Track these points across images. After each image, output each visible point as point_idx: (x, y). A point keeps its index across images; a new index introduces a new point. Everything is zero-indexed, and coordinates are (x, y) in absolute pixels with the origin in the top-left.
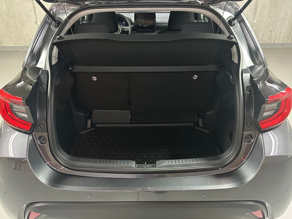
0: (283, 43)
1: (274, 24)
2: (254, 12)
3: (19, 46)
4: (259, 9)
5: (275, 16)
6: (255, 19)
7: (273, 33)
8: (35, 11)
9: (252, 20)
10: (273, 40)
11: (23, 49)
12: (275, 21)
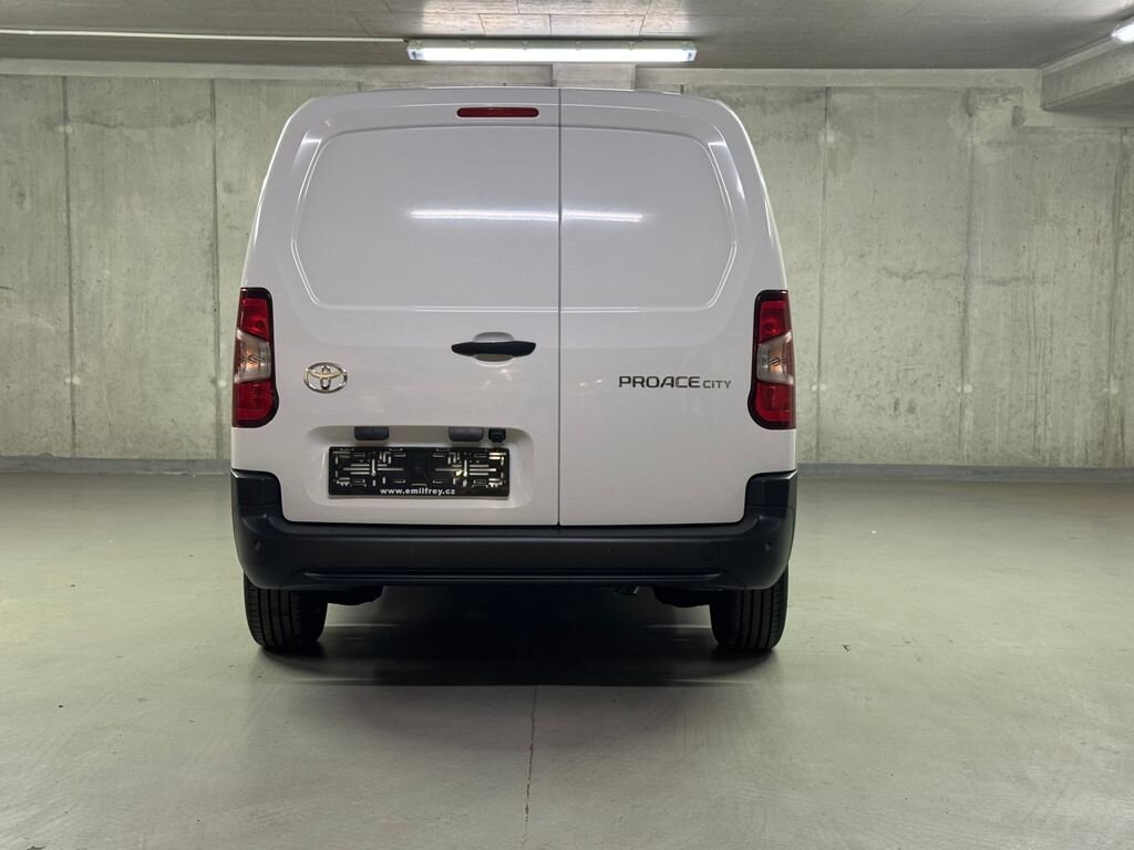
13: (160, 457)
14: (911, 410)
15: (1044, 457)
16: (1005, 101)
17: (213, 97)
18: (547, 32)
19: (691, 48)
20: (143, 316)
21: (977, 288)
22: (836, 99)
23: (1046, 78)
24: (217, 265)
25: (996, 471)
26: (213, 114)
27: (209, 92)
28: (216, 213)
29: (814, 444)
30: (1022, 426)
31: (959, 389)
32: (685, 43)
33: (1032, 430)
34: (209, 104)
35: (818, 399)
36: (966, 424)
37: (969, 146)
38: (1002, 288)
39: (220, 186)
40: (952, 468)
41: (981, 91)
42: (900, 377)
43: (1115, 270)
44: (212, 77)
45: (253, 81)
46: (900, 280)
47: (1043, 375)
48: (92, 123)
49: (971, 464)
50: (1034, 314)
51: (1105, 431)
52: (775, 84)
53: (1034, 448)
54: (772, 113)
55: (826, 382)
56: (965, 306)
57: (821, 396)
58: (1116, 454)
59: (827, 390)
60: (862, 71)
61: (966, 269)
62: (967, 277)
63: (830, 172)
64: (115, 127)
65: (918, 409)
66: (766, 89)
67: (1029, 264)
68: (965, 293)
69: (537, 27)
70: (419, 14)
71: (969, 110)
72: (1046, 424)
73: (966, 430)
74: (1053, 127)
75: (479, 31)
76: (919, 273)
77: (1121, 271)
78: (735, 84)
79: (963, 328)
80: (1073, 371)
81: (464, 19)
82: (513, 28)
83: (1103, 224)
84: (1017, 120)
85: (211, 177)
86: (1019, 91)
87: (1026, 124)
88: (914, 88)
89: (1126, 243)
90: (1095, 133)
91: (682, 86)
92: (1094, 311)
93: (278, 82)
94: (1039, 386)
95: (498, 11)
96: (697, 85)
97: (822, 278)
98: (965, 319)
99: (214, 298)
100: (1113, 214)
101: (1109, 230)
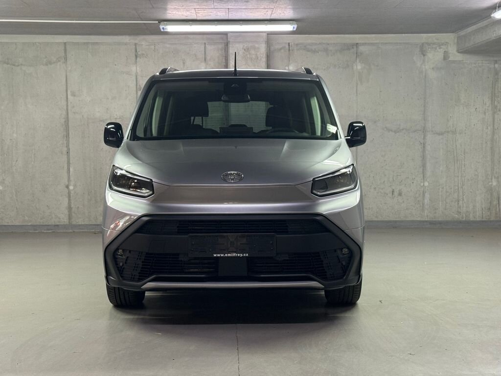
0: (483, 220)
1: (460, 189)
2: (421, 170)
3: (30, 224)
4: (428, 165)
5: (458, 177)
6: (426, 180)
7: (461, 202)
8: (69, 169)
9: (421, 182)
10: (464, 216)
11: (36, 230)
12: (459, 185)
13: (42, 224)
14: (400, 194)
15: (463, 216)
16: (440, 48)
17: (65, 50)
18: (226, 18)
19: (294, 24)
20: (33, 156)
21: (429, 137)
22: (361, 48)
23: (459, 38)
24: (68, 131)
25: (440, 223)
26: (66, 59)
27: (63, 48)
28: (67, 106)
30: (452, 201)
31: (422, 184)
32: (291, 22)
33: (457, 203)
34: (64, 55)
36: (426, 201)
37: (424, 70)
38: (441, 137)
39: (69, 93)
40: (420, 222)
41: (429, 44)
42: (395, 179)
43: (493, 126)
44: (65, 41)
45: (84, 43)
46: (393, 133)
47: (461, 176)
48: (8, 64)
49: (429, 220)
50: (456, 148)
51: (490, 203)
52: (333, 42)
53: (458, 212)
54: (332, 55)
56: (424, 145)
58: (496, 214)
60: (373, 35)
61: (424, 128)
62: (424, 130)
63: (359, 83)
64: (18, 66)
65: (403, 194)
66: (328, 44)
67: (453, 125)
68: (424, 138)
69: (222, 15)
70: (166, 9)
71: (423, 53)
72: (463, 200)
73: (426, 204)
74: (463, 60)
75: (194, 17)
76: (402, 130)
77: (496, 127)
78: (314, 42)
79: (423, 156)
80: (475, 175)
81: (188, 11)
82: (210, 15)
83: (487, 105)
84: (446, 57)
85: (65, 89)
86: (446, 44)
87: (450, 59)
88: (397, 43)
89: (498, 114)
90: (482, 63)
91: (289, 43)
92: (484, 146)
93: (97, 43)
94: (460, 182)
95: (204, 7)
96: (296, 42)
98: (424, 151)
99: (67, 147)
100: (492, 101)
101: (490, 108)
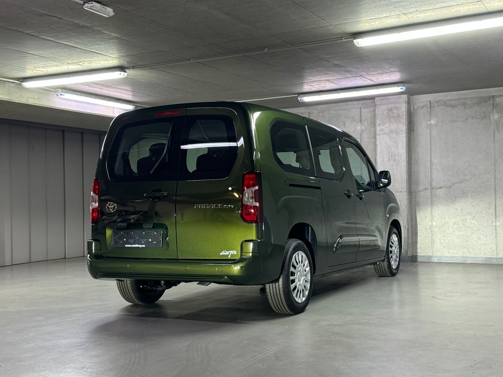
22: (498, 100)
29: (495, 248)
35: (496, 229)
52: (470, 96)
54: (469, 108)
55: (499, 221)
57: (497, 227)
59: (500, 225)
63: (496, 131)
66: (466, 99)
78: (452, 98)
91: (430, 101)
96: (437, 100)
97: (495, 176)
